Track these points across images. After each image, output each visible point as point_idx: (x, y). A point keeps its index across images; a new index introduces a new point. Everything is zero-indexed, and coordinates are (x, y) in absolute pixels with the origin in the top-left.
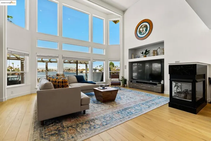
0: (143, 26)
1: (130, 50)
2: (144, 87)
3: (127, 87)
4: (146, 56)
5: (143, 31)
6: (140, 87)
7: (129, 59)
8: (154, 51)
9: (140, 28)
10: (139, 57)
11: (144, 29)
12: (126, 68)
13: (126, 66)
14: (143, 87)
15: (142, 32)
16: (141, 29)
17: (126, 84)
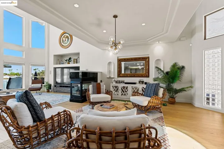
0: (65, 37)
1: (55, 56)
2: (66, 90)
3: (51, 92)
4: (69, 63)
5: (65, 40)
6: (62, 91)
7: (54, 64)
8: (74, 59)
9: (63, 37)
10: (63, 64)
11: (67, 39)
12: (51, 74)
13: (51, 71)
14: (64, 90)
15: (65, 42)
16: (64, 39)
17: (51, 89)
